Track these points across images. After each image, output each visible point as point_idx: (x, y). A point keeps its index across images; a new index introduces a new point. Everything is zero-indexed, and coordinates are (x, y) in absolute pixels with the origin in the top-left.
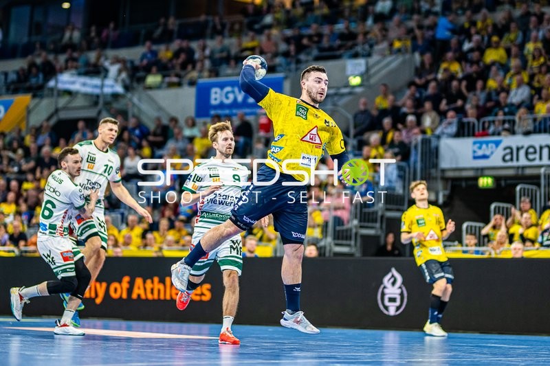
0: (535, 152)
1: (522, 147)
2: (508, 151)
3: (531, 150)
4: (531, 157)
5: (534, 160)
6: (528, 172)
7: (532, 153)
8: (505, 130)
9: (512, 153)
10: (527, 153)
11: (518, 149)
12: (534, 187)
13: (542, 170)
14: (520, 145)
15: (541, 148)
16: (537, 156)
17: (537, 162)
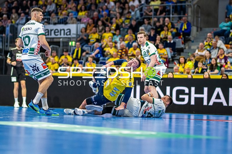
0: (58, 32)
1: (53, 30)
2: (47, 31)
3: (57, 31)
4: (56, 34)
5: (58, 35)
6: (55, 40)
7: (57, 32)
8: (46, 22)
9: (48, 32)
10: (55, 32)
11: (51, 30)
12: (57, 47)
13: (61, 39)
14: (52, 28)
15: (61, 30)
16: (59, 33)
17: (59, 36)
